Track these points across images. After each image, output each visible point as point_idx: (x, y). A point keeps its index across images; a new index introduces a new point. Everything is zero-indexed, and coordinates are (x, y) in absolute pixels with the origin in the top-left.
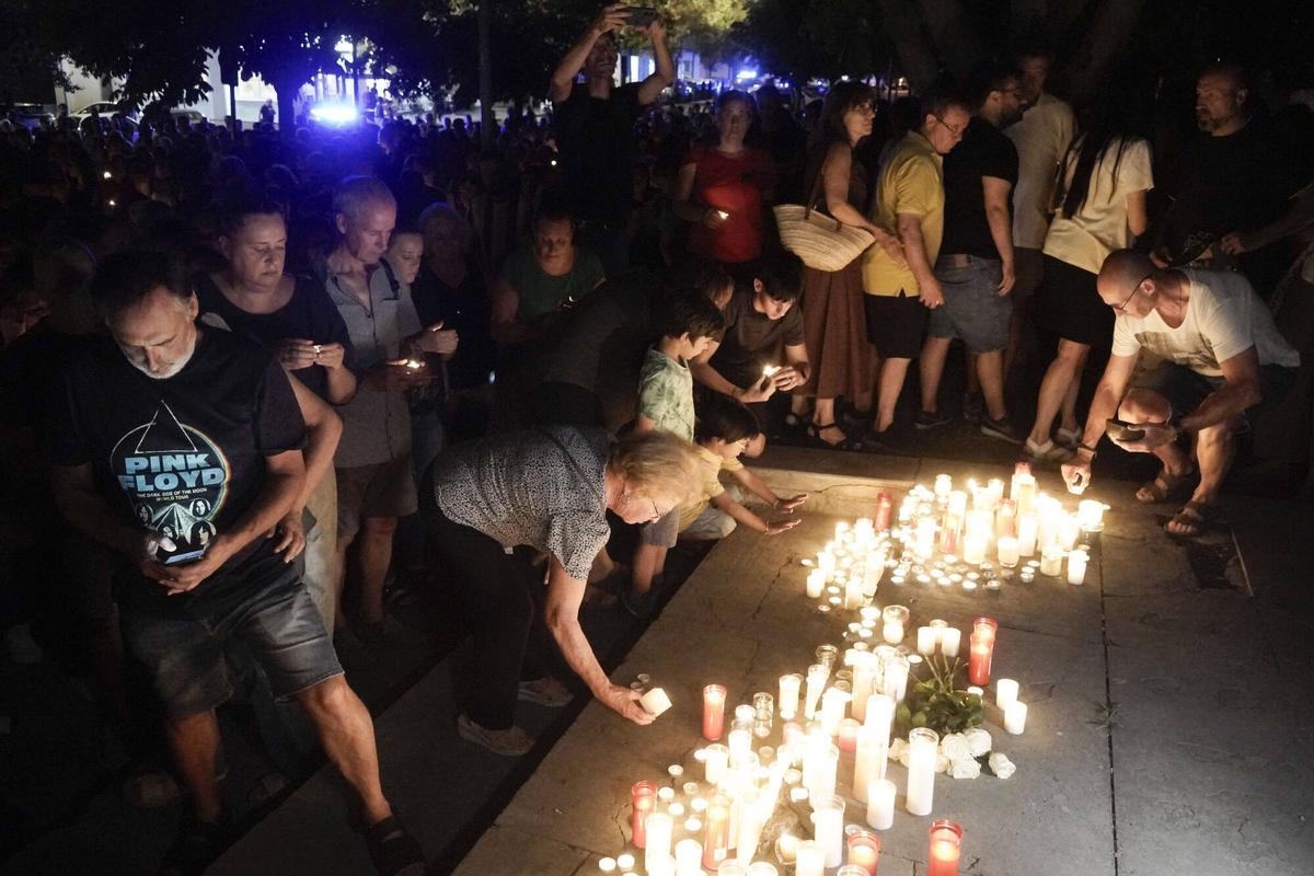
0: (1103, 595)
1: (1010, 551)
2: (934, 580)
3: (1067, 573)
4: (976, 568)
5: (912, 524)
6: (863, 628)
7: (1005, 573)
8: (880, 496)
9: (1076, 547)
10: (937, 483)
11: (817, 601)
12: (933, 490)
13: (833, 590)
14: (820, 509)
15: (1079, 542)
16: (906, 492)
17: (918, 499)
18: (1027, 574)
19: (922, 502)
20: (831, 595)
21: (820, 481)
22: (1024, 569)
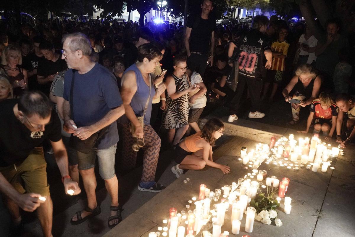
0: (331, 177)
1: (305, 159)
2: (279, 164)
3: (321, 168)
4: (293, 163)
5: (277, 147)
6: (252, 175)
7: (302, 166)
8: (272, 138)
9: (327, 161)
10: (290, 136)
11: (245, 166)
12: (288, 138)
13: (251, 163)
14: (255, 139)
15: (329, 159)
16: (280, 137)
17: (283, 140)
18: (309, 166)
19: (283, 141)
20: (250, 164)
21: (256, 131)
22: (308, 165)
